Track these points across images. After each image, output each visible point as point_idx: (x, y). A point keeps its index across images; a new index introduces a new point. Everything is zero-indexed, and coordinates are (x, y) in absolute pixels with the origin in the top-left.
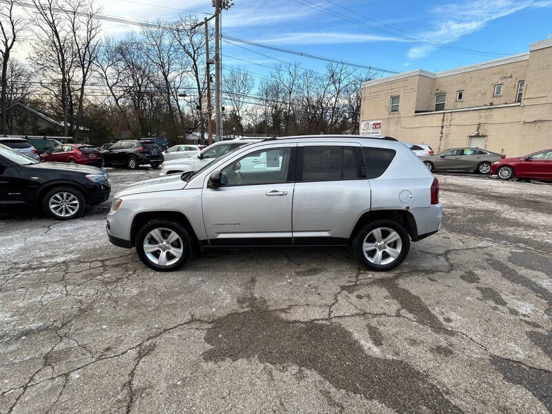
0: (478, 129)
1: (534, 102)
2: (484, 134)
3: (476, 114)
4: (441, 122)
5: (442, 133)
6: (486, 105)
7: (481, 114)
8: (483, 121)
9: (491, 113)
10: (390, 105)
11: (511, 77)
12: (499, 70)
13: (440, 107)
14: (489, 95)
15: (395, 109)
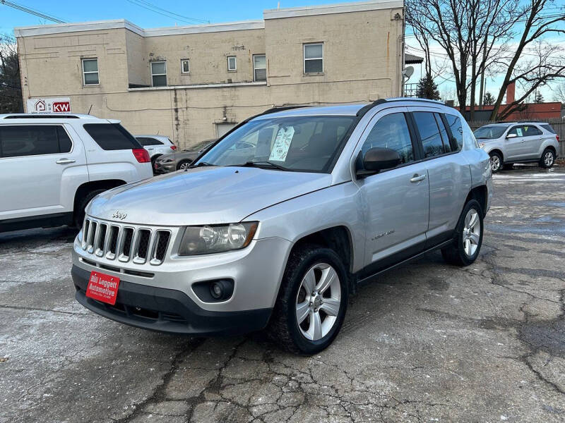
0: (225, 113)
1: (279, 81)
2: (233, 121)
3: (219, 92)
4: (173, 104)
5: (177, 119)
6: (224, 83)
7: (225, 94)
8: (228, 103)
9: (237, 93)
10: (81, 72)
11: (243, 48)
12: (229, 37)
13: (160, 81)
14: (223, 69)
15: (91, 80)
